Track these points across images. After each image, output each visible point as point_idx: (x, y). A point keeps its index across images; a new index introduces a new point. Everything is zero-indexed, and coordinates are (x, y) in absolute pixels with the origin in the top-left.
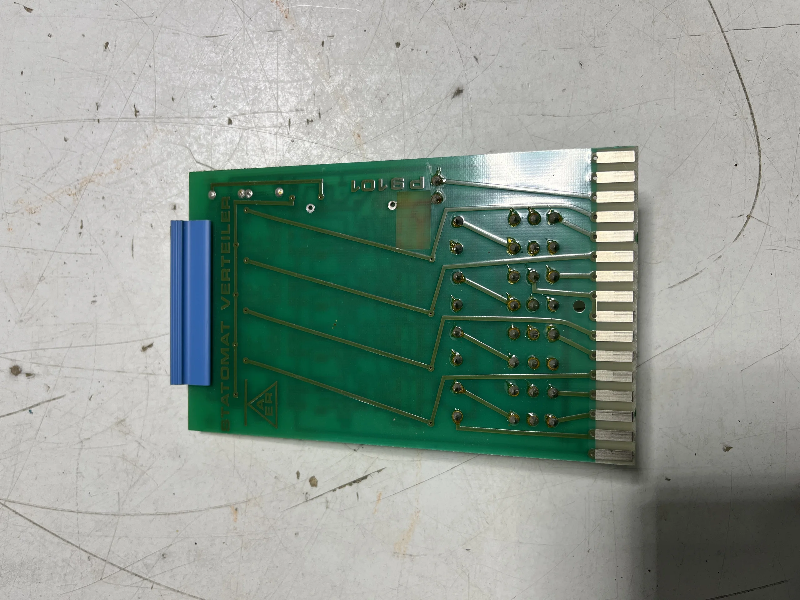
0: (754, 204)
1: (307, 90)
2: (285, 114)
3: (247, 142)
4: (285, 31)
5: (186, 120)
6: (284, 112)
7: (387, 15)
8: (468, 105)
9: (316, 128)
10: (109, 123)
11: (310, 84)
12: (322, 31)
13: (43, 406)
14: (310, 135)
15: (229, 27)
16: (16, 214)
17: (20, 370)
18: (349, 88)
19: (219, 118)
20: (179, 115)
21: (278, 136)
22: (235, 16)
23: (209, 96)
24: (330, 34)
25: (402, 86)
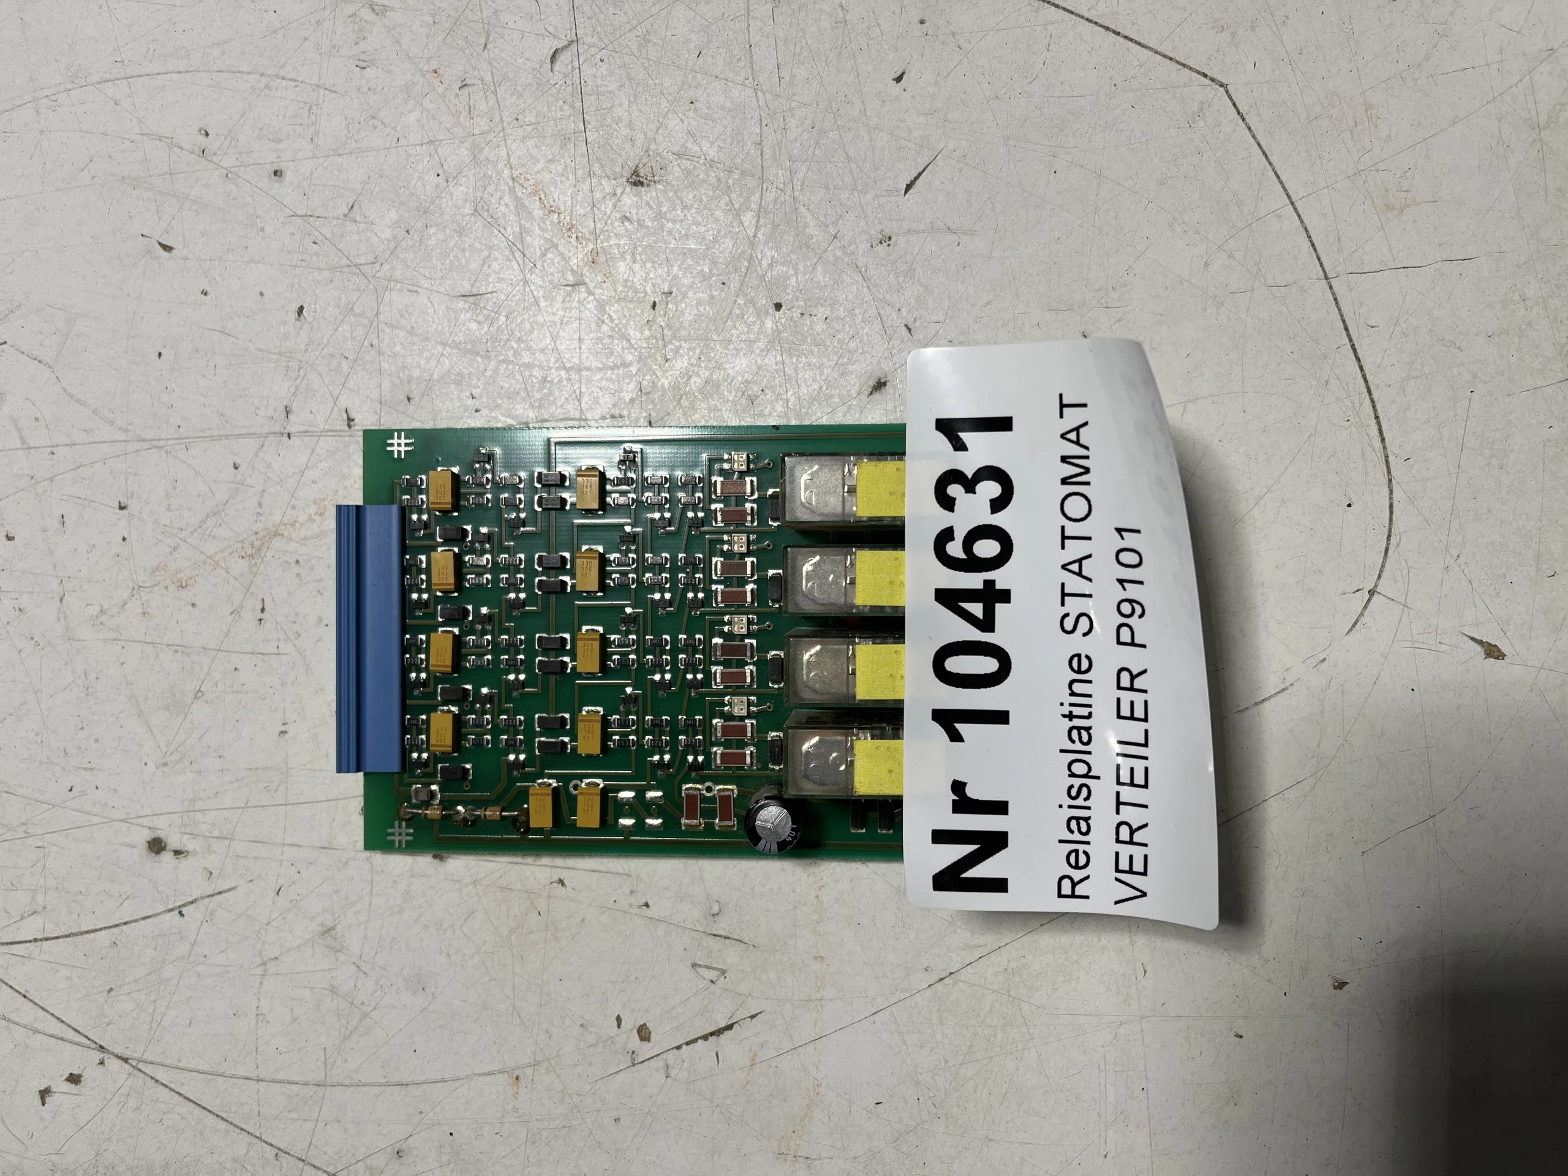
0: (1381, 571)
1: (628, 384)
2: (592, 424)
4: (592, 285)
6: (590, 420)
7: (759, 256)
8: (895, 407)
10: (307, 439)
11: (634, 373)
12: (654, 285)
13: (202, 904)
15: (500, 280)
16: (156, 588)
17: (163, 844)
18: (698, 380)
22: (510, 261)
23: (468, 394)
24: (666, 290)
25: (785, 375)
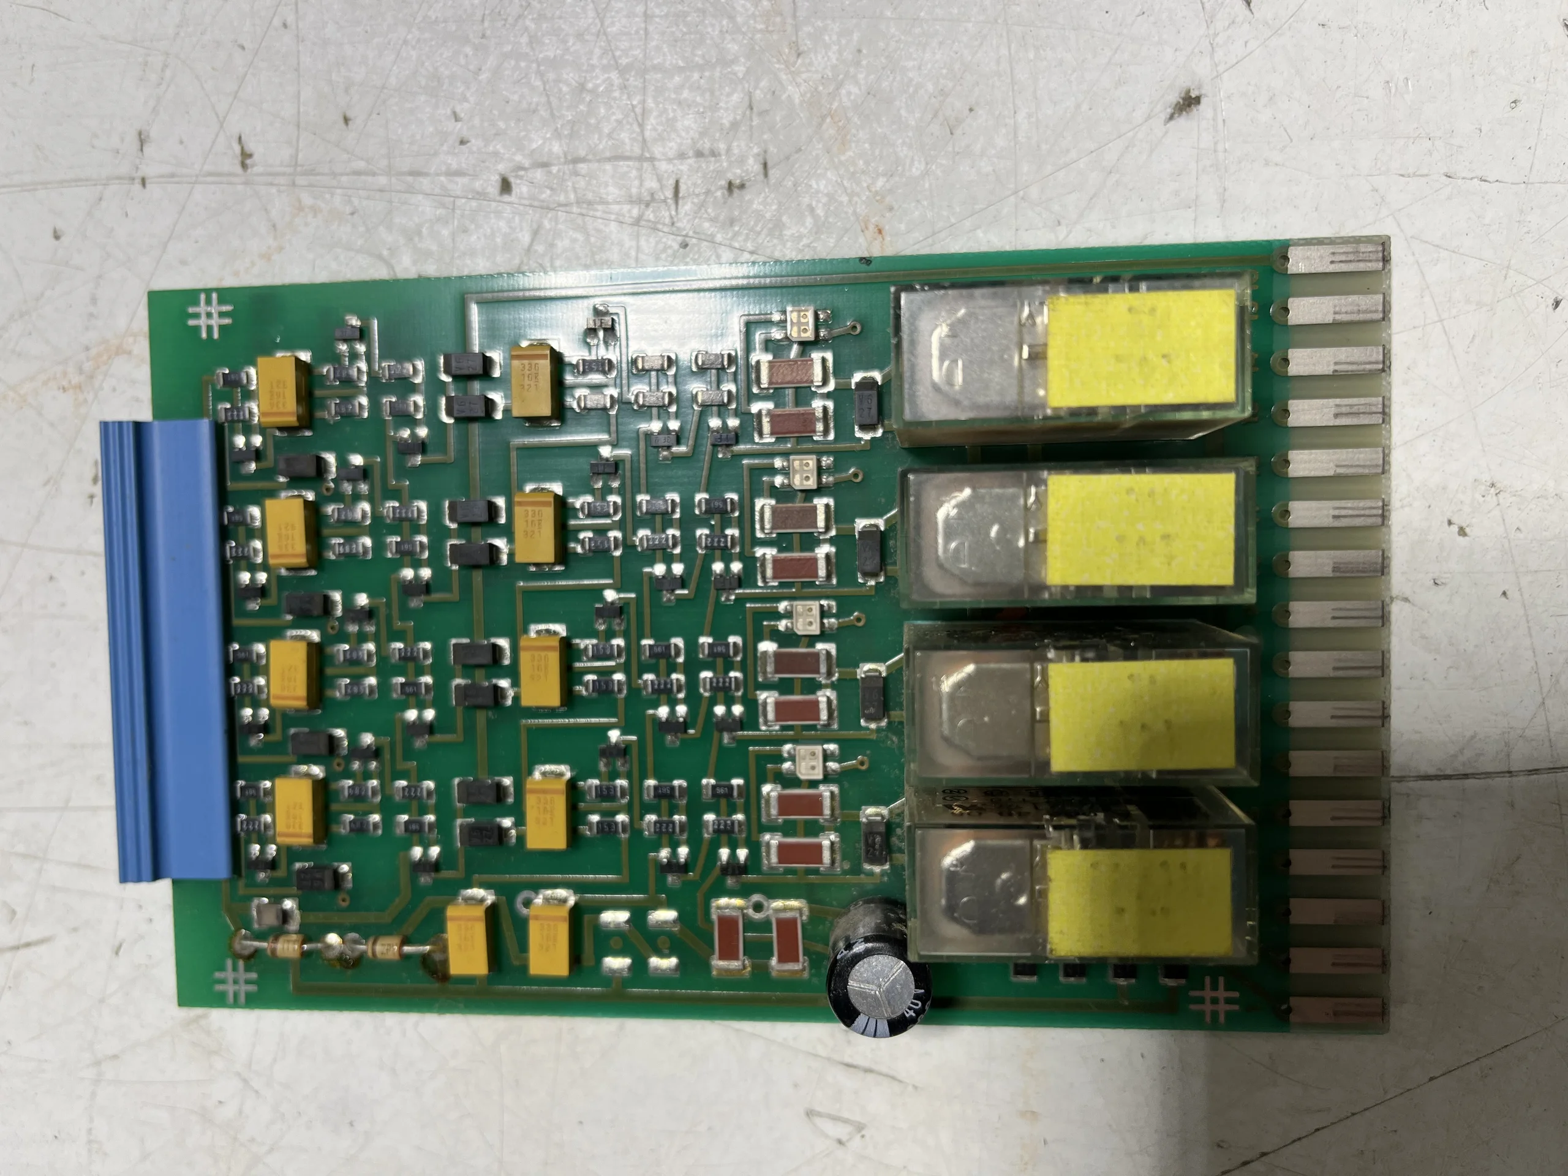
1: (729, 95)
2: (663, 166)
3: (552, 245)
5: (382, 180)
6: (659, 160)
8: (1216, 143)
9: (755, 206)
10: (172, 188)
11: (741, 75)
14: (737, 229)
18: (855, 90)
19: (475, 176)
20: (361, 165)
21: (644, 231)
23: (449, 112)
25: (1013, 83)
